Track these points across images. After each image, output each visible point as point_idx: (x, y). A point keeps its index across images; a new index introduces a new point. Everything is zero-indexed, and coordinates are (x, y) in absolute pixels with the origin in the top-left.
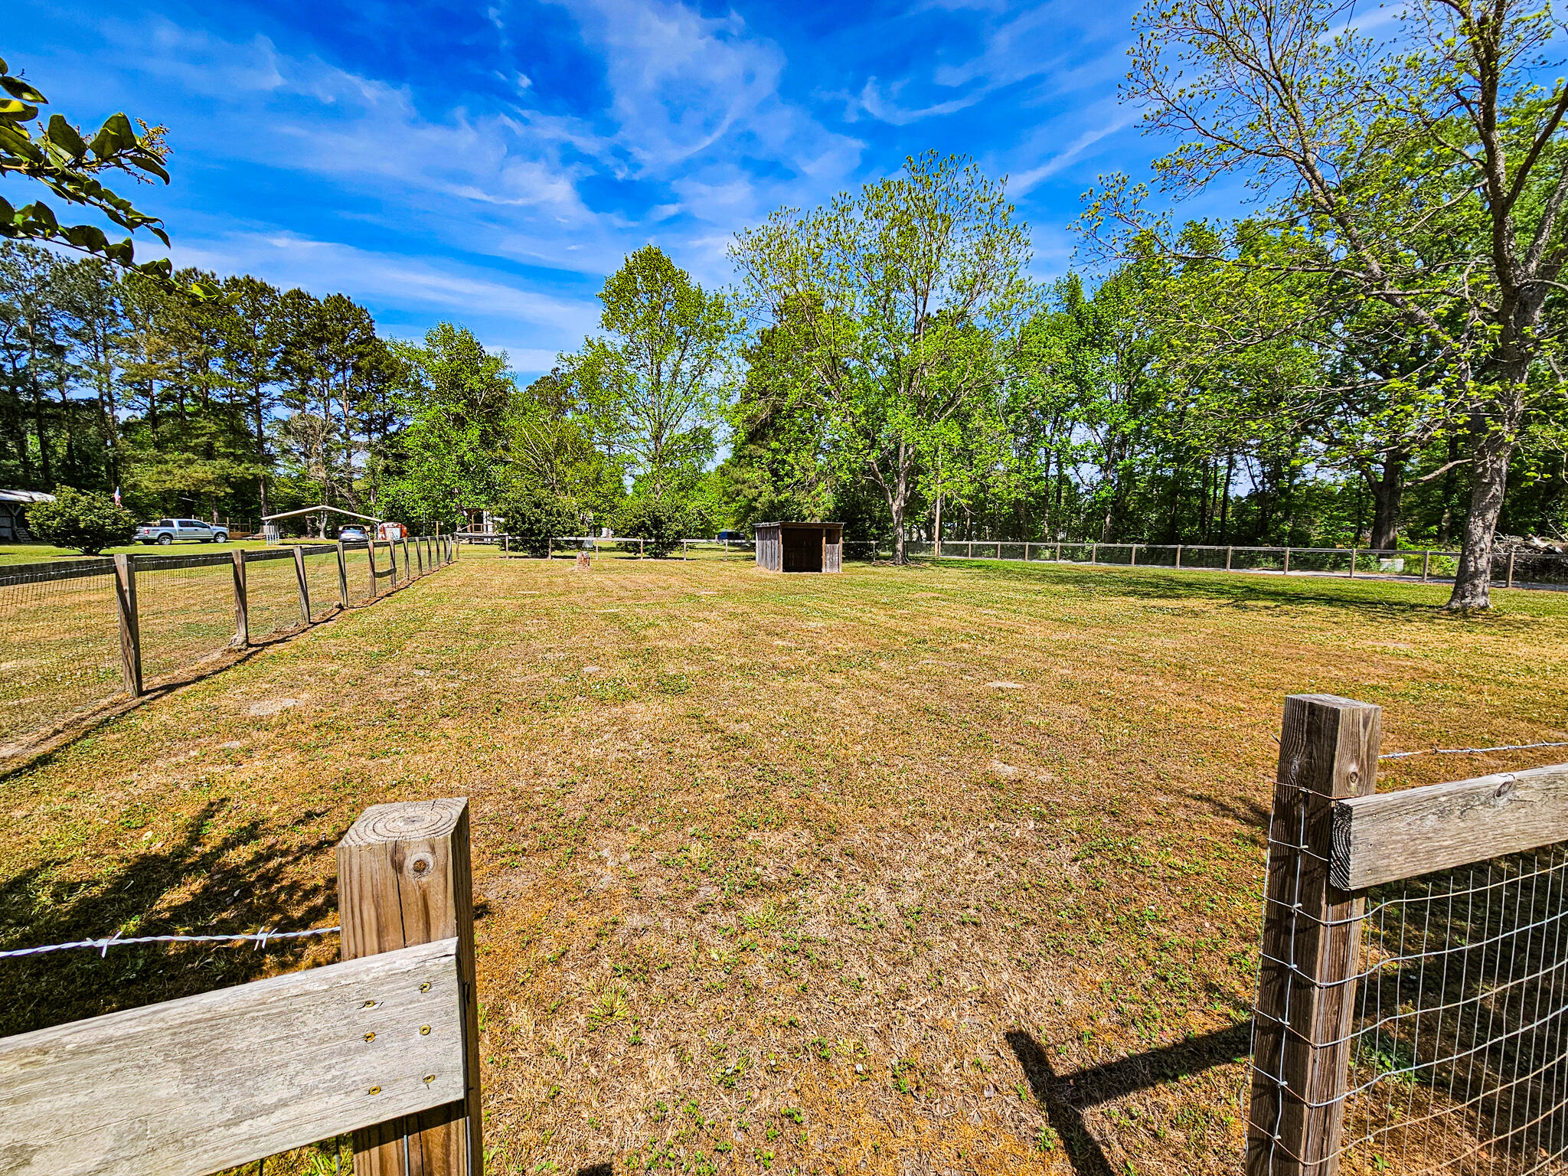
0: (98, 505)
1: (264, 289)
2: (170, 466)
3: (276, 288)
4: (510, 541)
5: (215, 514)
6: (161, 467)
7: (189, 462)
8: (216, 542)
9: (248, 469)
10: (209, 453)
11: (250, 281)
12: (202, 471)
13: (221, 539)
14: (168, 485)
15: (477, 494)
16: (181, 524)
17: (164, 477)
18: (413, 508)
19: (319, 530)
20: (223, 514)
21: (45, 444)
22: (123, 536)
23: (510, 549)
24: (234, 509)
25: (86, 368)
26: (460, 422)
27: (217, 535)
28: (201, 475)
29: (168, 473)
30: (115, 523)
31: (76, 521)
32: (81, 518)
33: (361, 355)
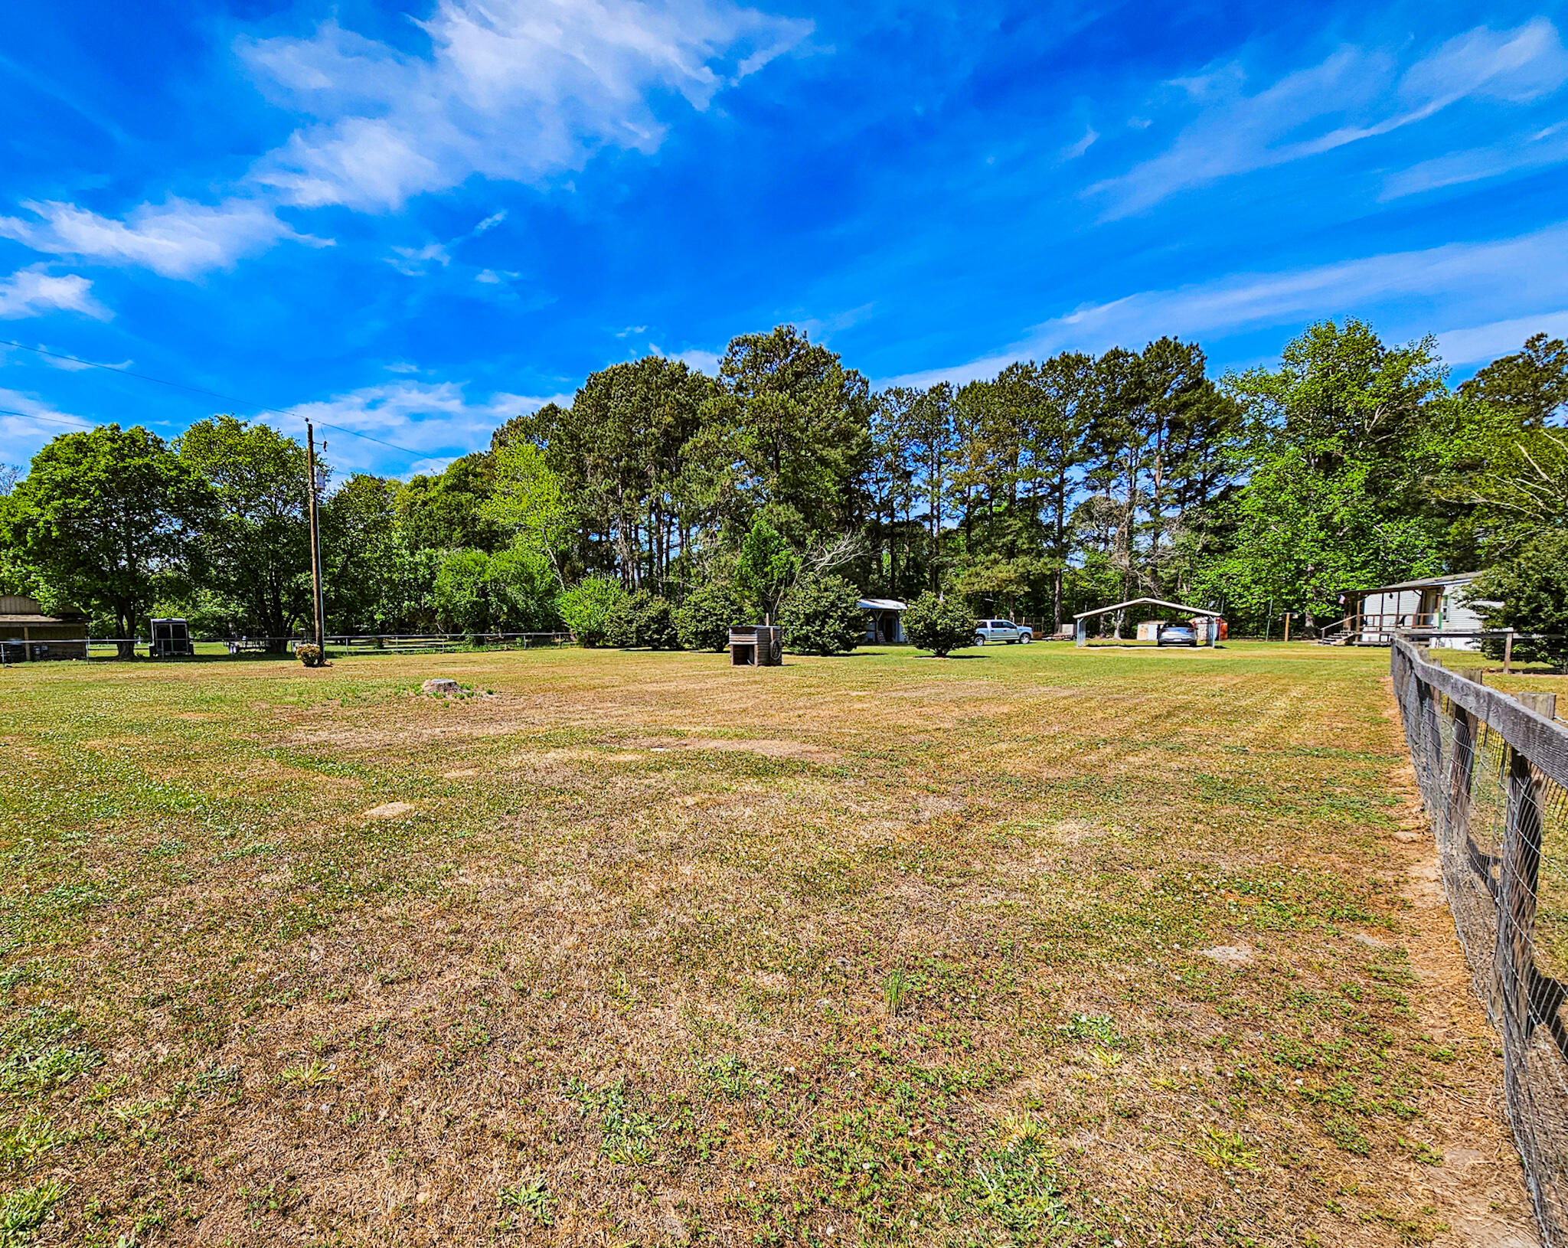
0: (951, 608)
1: (1080, 361)
2: (978, 568)
3: (1091, 356)
4: (1514, 642)
5: (1012, 614)
6: (972, 569)
7: (996, 562)
8: (1021, 643)
9: (1046, 564)
10: (1011, 552)
11: (1065, 357)
12: (1005, 570)
13: (1025, 640)
14: (976, 587)
15: (1353, 570)
16: (993, 625)
17: (974, 579)
18: (1241, 596)
19: (1113, 629)
20: (1018, 614)
21: (894, 559)
22: (968, 638)
23: (1515, 657)
24: (1027, 608)
25: (924, 486)
26: (1329, 464)
27: (1022, 636)
28: (1003, 575)
29: (977, 574)
30: (962, 625)
31: (935, 624)
32: (939, 621)
33: (1185, 406)
